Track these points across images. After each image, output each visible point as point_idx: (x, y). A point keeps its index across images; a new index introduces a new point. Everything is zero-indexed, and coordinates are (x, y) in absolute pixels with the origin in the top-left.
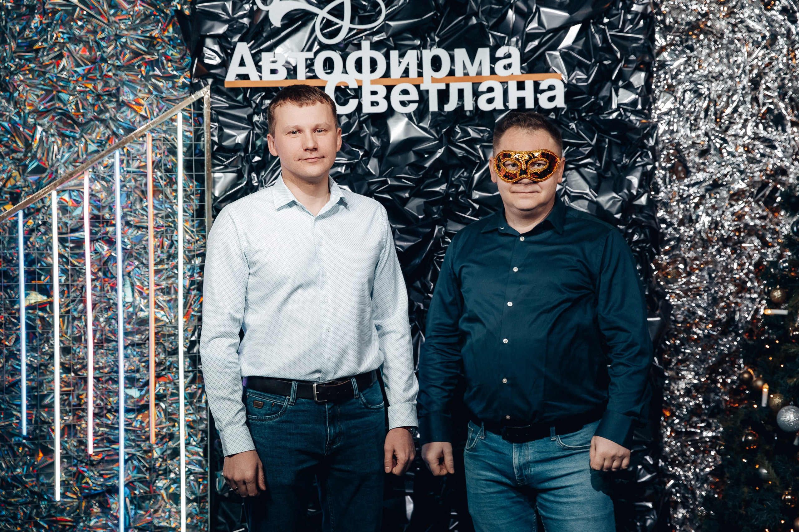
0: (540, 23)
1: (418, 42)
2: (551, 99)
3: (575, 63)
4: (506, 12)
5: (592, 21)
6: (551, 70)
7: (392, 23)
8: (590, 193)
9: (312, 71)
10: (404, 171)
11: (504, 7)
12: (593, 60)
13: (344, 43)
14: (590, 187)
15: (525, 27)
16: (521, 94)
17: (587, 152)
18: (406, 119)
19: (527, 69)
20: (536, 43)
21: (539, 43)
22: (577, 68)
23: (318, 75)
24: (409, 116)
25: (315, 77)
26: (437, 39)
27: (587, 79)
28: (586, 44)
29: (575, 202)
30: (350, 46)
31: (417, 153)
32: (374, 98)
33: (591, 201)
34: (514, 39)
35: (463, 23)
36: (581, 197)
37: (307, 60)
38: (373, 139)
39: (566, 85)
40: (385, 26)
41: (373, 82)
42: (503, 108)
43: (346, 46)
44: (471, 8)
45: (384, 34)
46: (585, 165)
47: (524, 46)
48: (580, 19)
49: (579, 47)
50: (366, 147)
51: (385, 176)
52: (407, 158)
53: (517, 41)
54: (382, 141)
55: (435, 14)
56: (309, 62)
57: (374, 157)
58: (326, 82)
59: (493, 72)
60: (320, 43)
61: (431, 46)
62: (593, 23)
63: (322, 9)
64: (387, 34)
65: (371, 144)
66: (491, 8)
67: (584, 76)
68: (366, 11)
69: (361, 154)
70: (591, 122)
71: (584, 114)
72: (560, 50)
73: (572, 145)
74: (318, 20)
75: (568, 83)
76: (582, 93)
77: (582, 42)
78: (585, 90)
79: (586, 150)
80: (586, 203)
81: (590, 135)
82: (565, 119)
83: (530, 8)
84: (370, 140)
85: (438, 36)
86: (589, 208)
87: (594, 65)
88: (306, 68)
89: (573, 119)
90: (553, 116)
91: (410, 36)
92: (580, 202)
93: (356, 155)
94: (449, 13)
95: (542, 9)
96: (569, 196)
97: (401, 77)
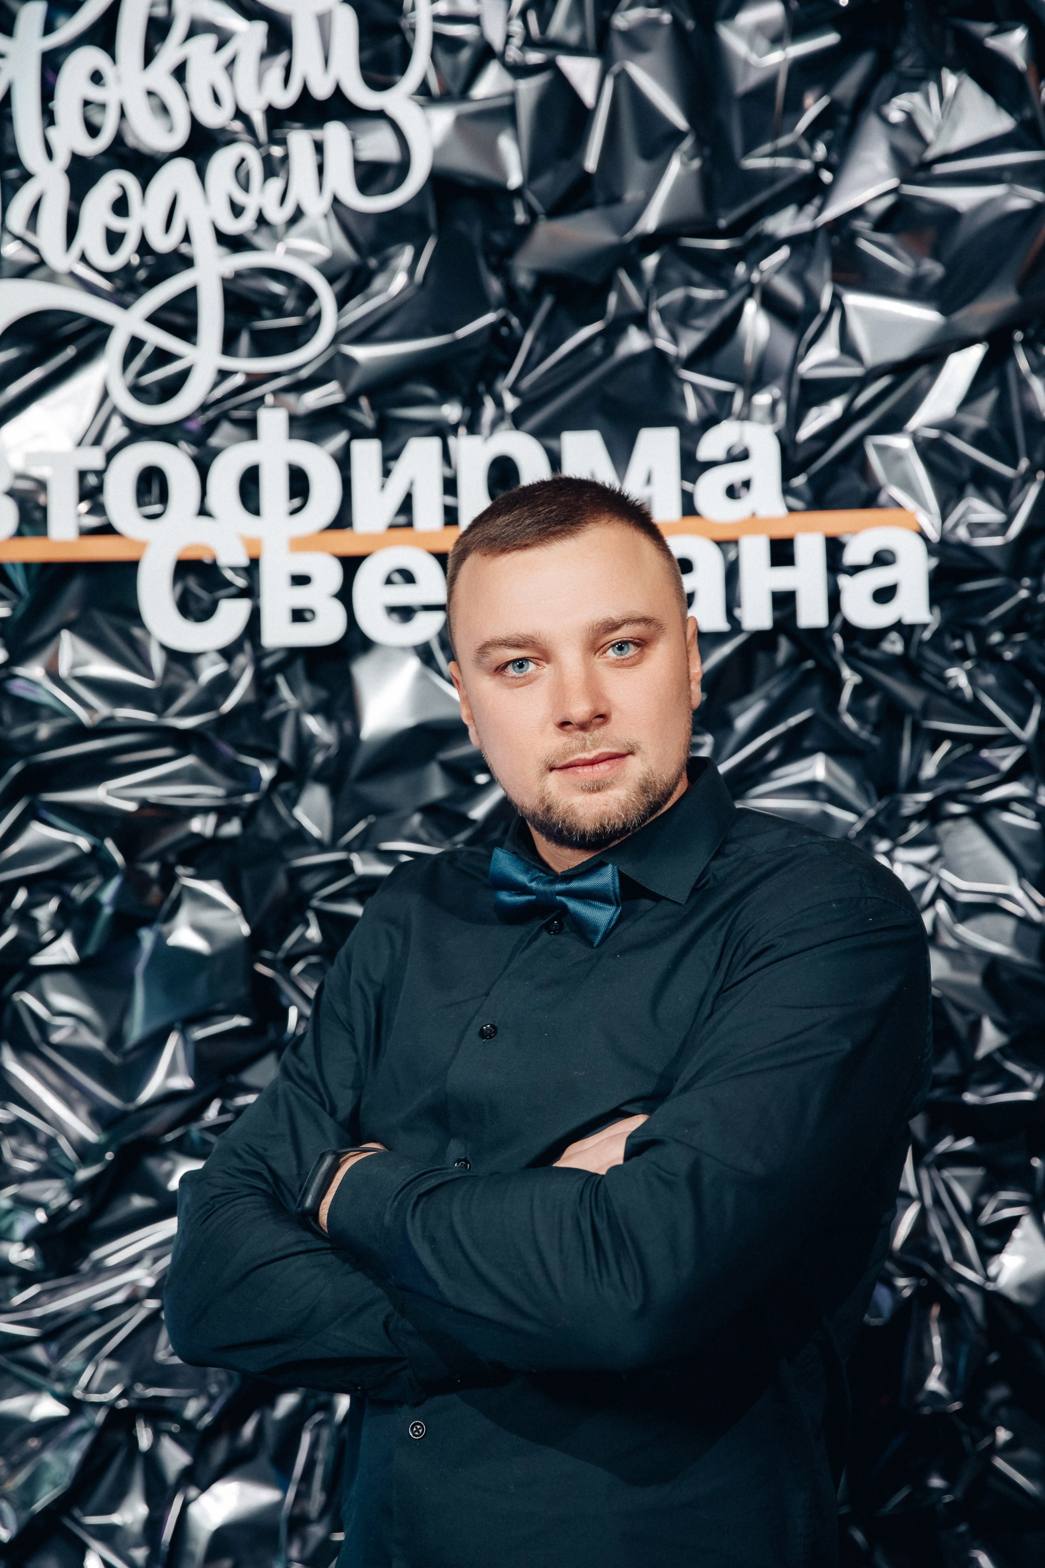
0: (848, 347)
1: (452, 412)
2: (884, 595)
3: (966, 473)
4: (738, 312)
5: (1018, 336)
6: (883, 498)
7: (362, 353)
8: (1019, 894)
9: (98, 509)
10: (406, 831)
11: (731, 292)
12: (1024, 464)
13: (202, 419)
14: (1022, 874)
15: (797, 359)
16: (783, 578)
17: (1006, 765)
18: (413, 664)
19: (808, 494)
20: (835, 409)
21: (847, 410)
22: (970, 490)
23: (118, 524)
24: (425, 653)
25: (107, 530)
26: (511, 402)
27: (1006, 526)
28: (1001, 409)
29: (973, 923)
30: (226, 429)
31: (450, 769)
32: (301, 597)
33: (1024, 922)
34: (763, 399)
35: (597, 349)
36: (990, 907)
37: (82, 475)
38: (313, 724)
39: (933, 549)
40: (338, 363)
41: (299, 545)
42: (722, 625)
43: (211, 427)
44: (624, 298)
45: (333, 386)
46: (1004, 805)
47: (796, 419)
48: (980, 330)
49: (977, 420)
50: (286, 752)
51: (348, 848)
52: (419, 787)
53: (775, 403)
54: (341, 730)
55: (504, 321)
56: (92, 480)
57: (320, 777)
58: (143, 545)
59: (689, 507)
60: (128, 422)
61: (495, 425)
62: (1026, 344)
63: (125, 306)
64: (344, 385)
65: (305, 743)
66: (689, 302)
67: (992, 515)
68: (280, 312)
69: (267, 772)
70: (1020, 664)
71: (996, 638)
72: (914, 435)
73: (957, 739)
74: (117, 345)
75: (943, 542)
76: (988, 571)
77: (987, 402)
78: (998, 561)
79: (1003, 758)
80: (1009, 925)
81: (1020, 709)
82: (931, 655)
83: (812, 298)
84: (299, 727)
85: (514, 390)
86: (1018, 942)
87: (1028, 478)
88: (82, 498)
89: (961, 656)
90: (894, 645)
91: (429, 392)
92: (988, 920)
93: (248, 778)
94: (550, 315)
95: (852, 299)
96: (952, 903)
97: (392, 527)
